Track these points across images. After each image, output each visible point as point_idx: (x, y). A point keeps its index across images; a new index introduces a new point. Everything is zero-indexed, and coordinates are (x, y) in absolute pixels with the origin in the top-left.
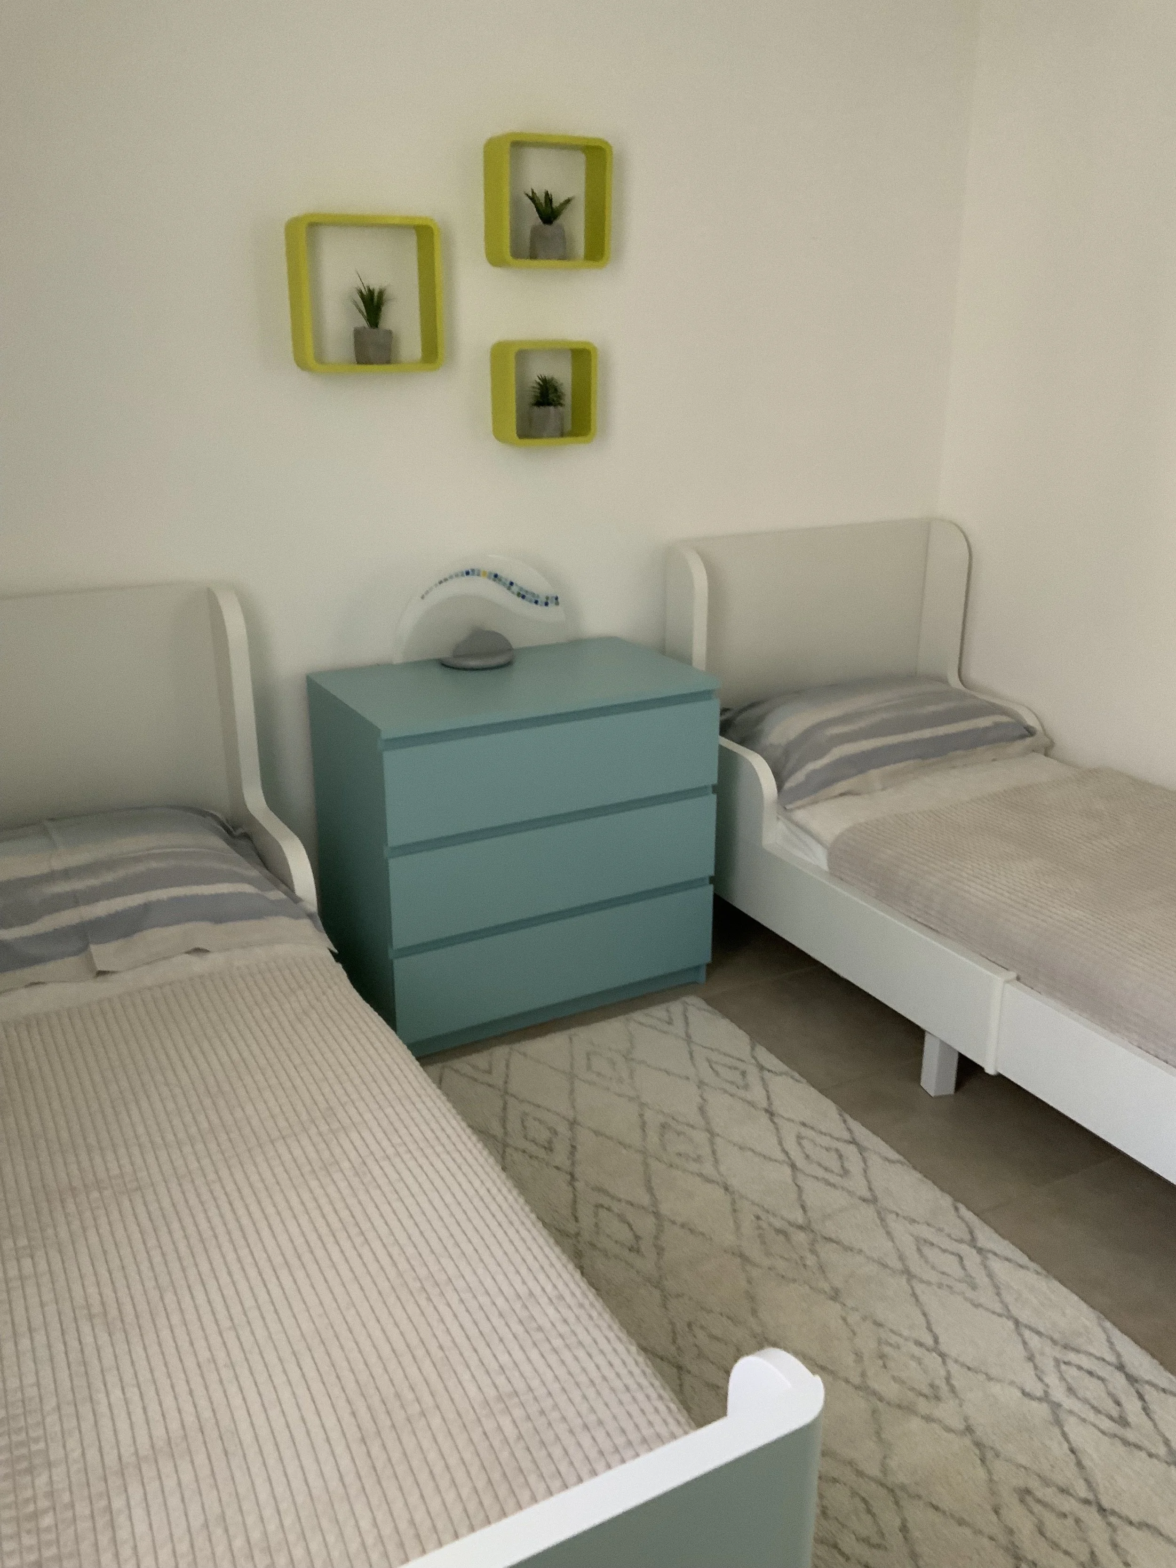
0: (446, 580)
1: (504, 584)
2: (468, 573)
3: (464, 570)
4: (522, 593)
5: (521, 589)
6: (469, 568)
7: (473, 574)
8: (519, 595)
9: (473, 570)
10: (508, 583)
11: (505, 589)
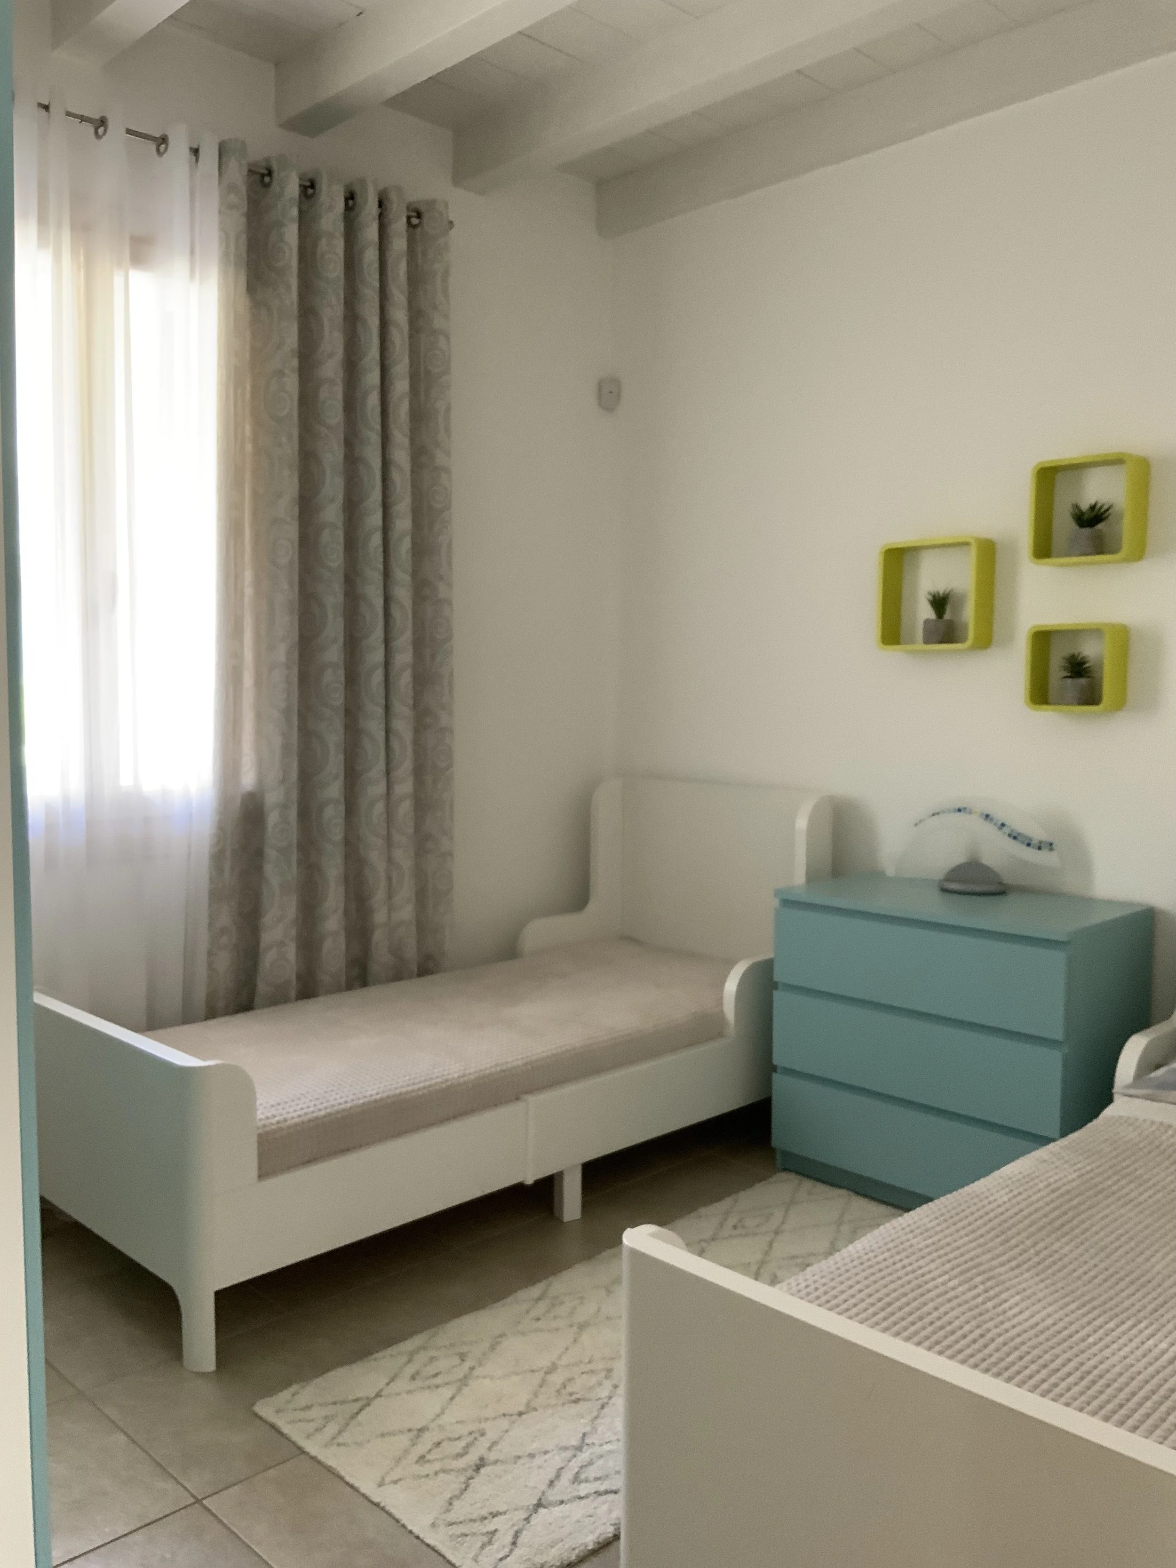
0: (938, 814)
1: (996, 824)
2: (959, 810)
3: (957, 807)
4: (1014, 834)
5: (1012, 830)
6: (961, 806)
7: (965, 812)
8: (1010, 835)
9: (965, 809)
10: (1000, 823)
11: (996, 828)
